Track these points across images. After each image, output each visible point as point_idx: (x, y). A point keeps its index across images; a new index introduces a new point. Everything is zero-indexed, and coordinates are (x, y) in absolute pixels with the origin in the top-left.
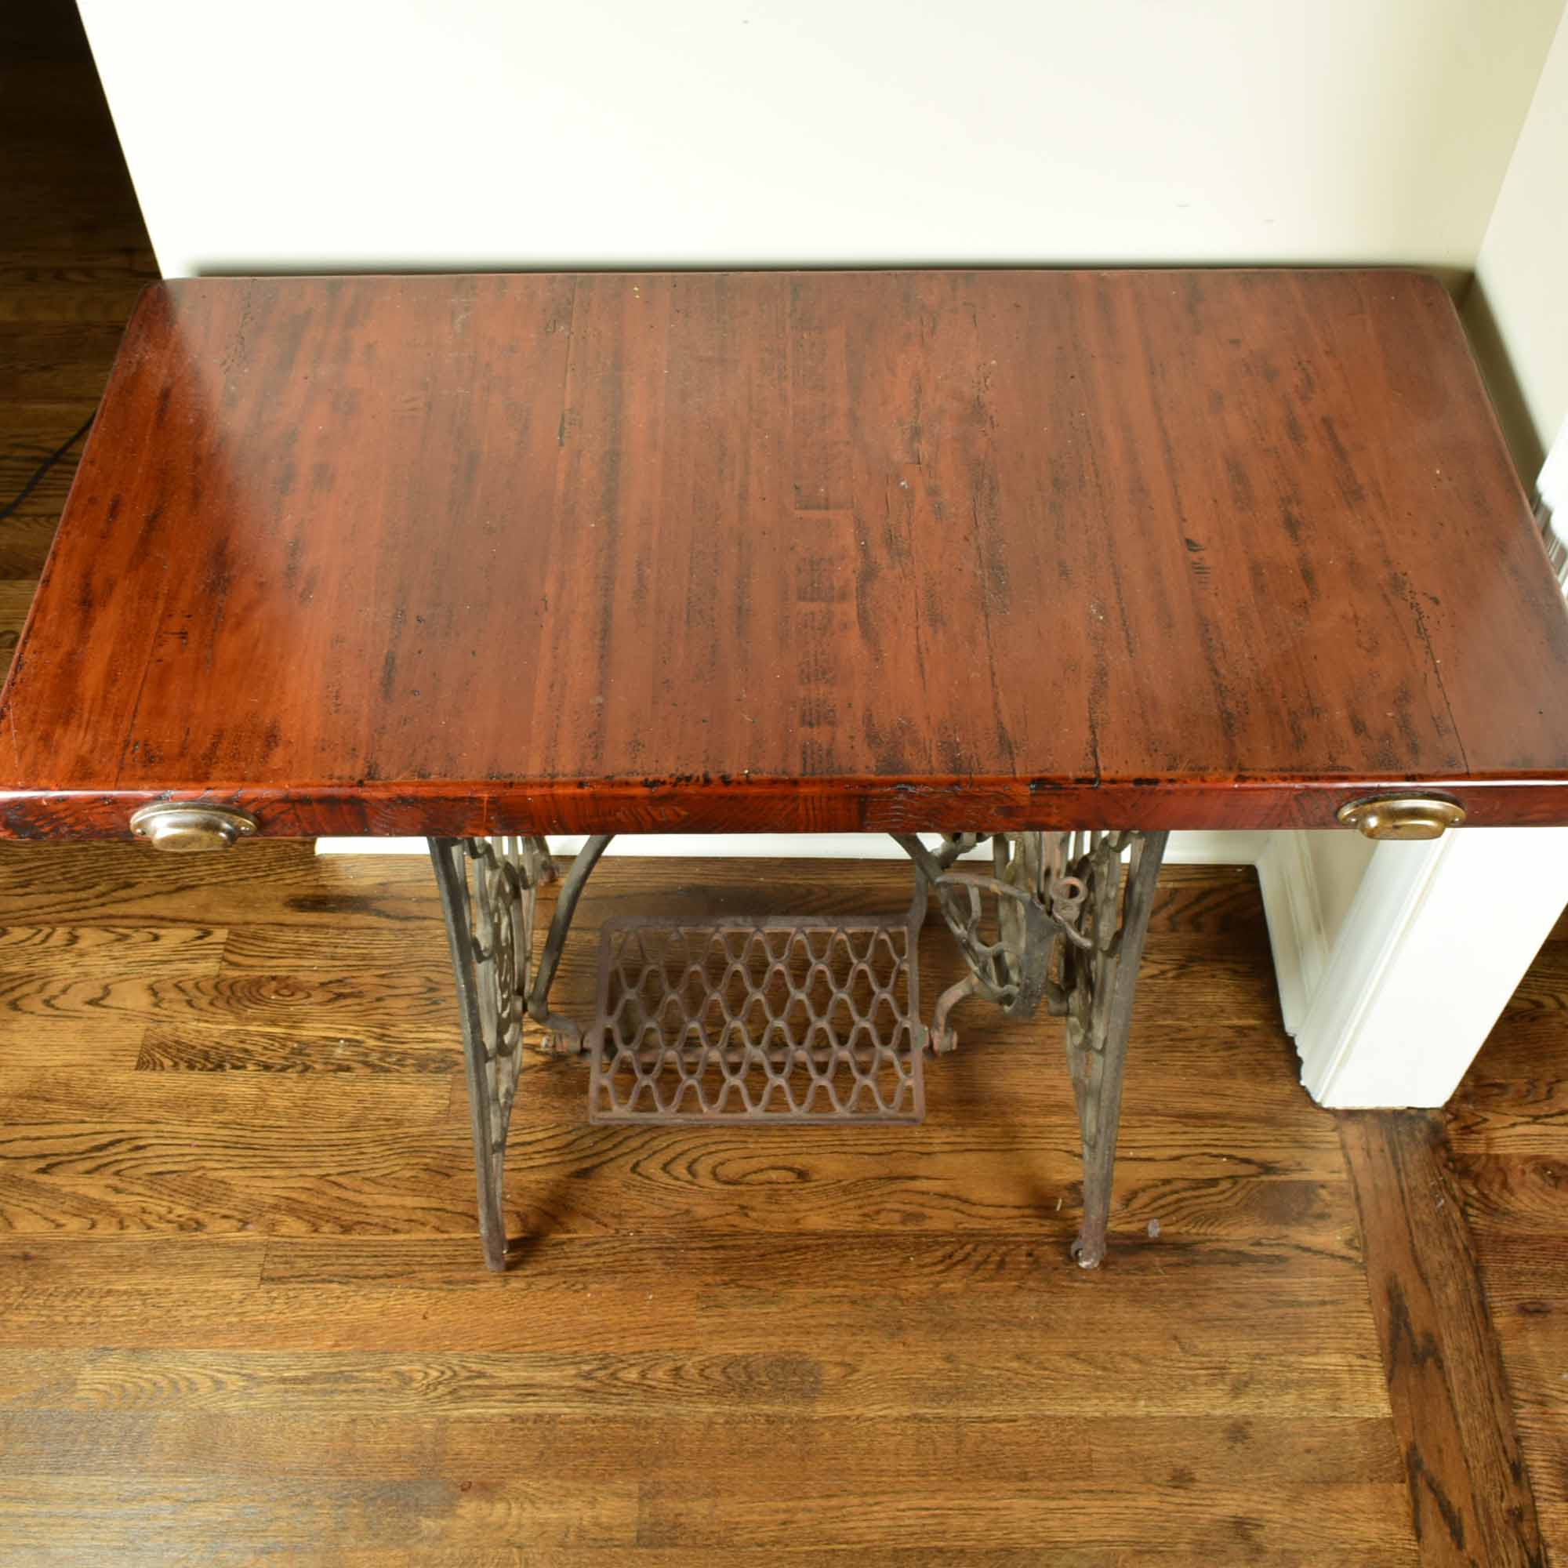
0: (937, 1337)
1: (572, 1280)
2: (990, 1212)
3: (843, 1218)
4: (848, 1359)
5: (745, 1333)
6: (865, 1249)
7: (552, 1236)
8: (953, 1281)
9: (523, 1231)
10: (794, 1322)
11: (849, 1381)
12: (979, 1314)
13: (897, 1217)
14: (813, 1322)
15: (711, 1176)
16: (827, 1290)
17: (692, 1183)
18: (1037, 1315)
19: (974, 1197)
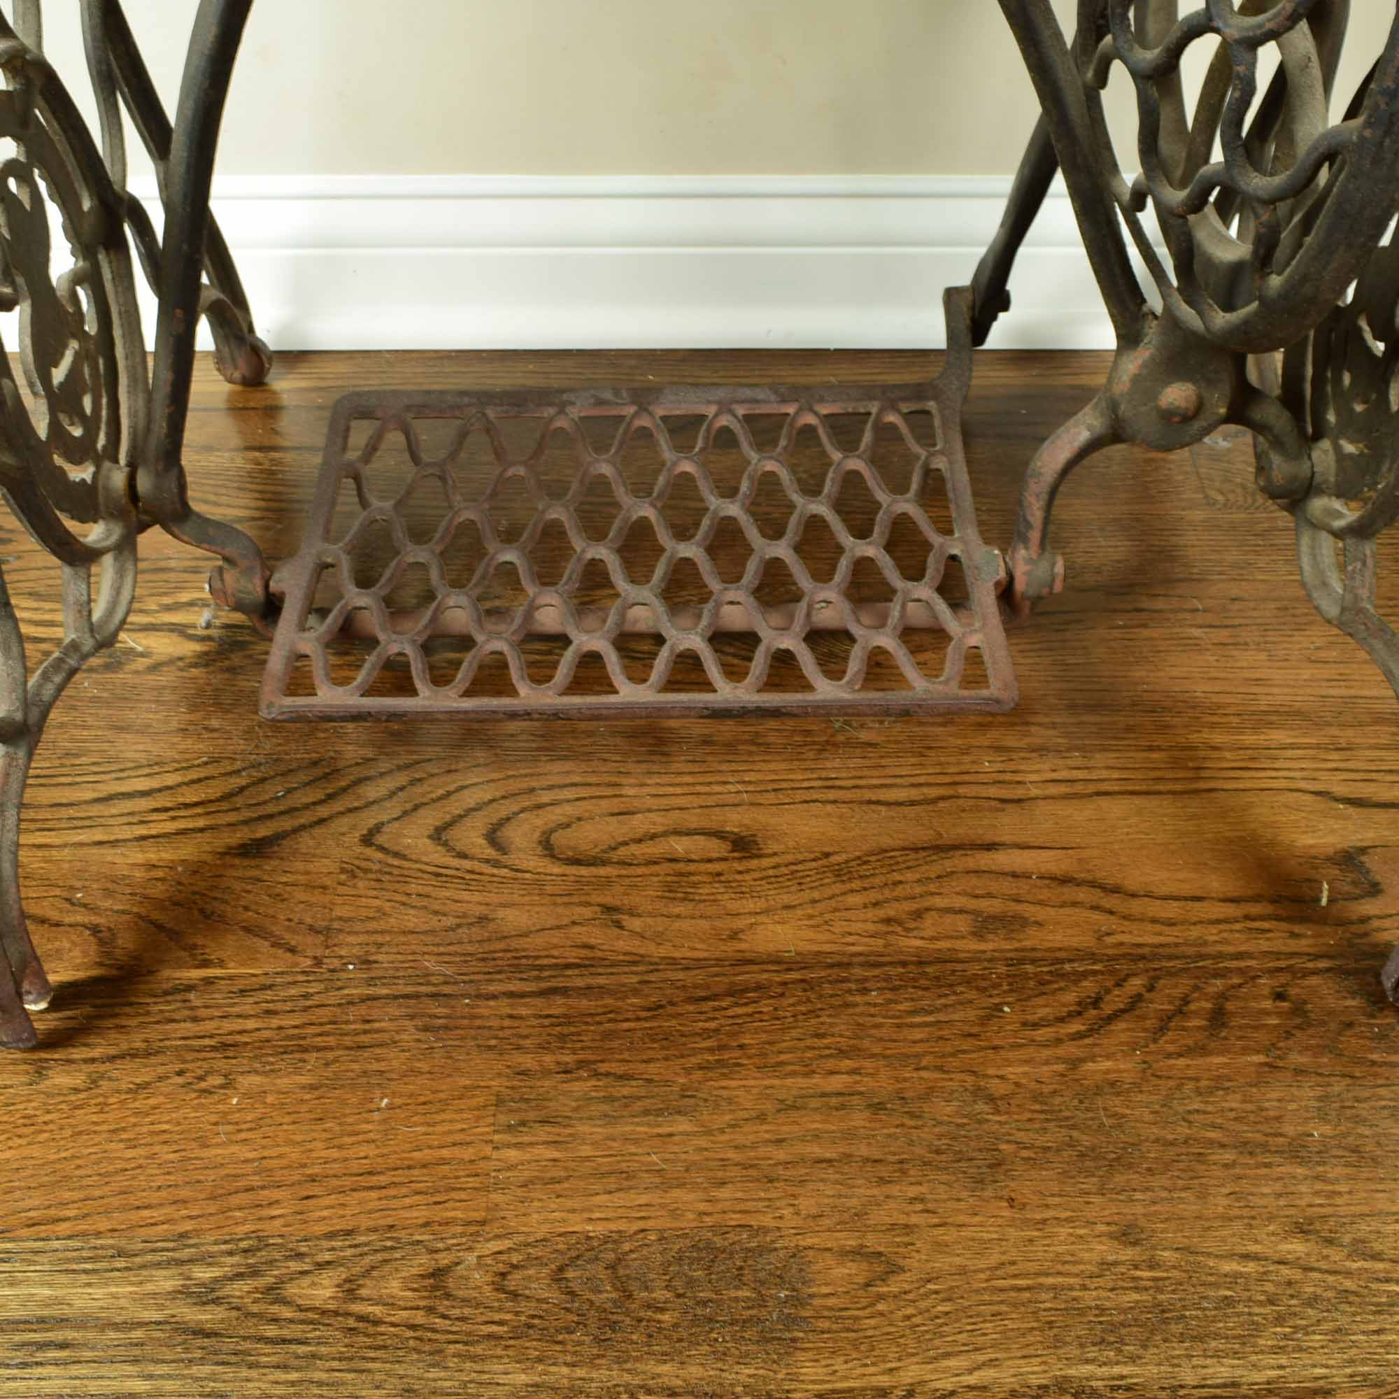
0: (1091, 1183)
1: (198, 1068)
2: (1172, 910)
3: (839, 927)
4: (873, 1242)
5: (612, 1182)
6: (894, 989)
7: (166, 973)
8: (1108, 1057)
9: (100, 964)
10: (731, 1154)
11: (881, 1297)
12: (1183, 1130)
13: (962, 924)
14: (781, 1154)
15: (539, 850)
16: (816, 1080)
17: (496, 864)
18: (1327, 1129)
19: (1133, 880)
